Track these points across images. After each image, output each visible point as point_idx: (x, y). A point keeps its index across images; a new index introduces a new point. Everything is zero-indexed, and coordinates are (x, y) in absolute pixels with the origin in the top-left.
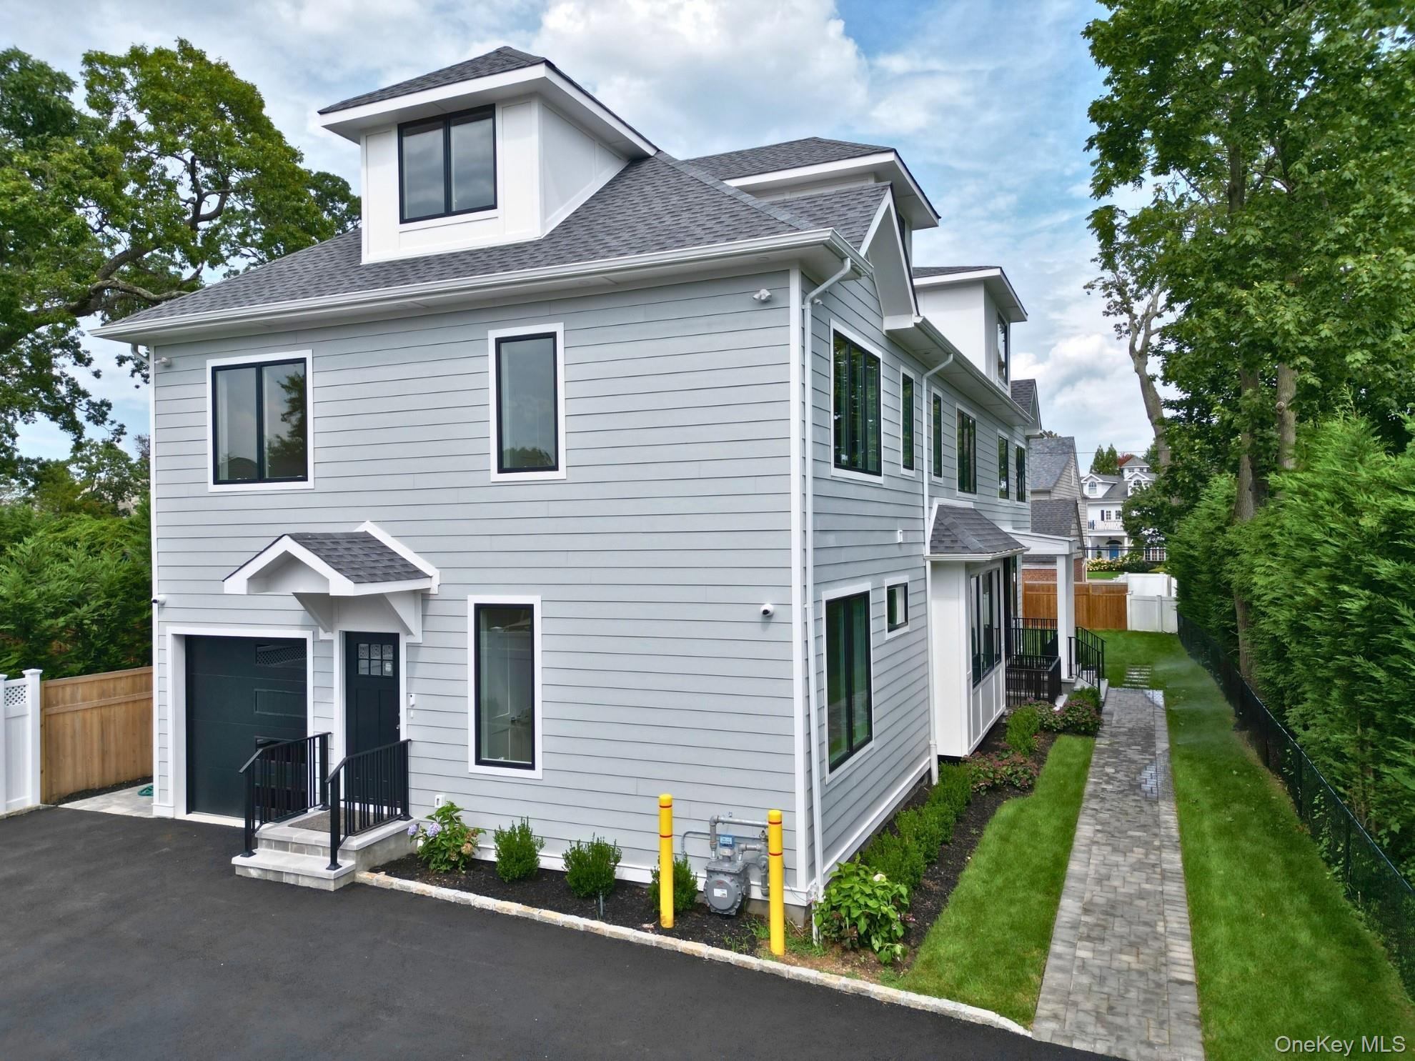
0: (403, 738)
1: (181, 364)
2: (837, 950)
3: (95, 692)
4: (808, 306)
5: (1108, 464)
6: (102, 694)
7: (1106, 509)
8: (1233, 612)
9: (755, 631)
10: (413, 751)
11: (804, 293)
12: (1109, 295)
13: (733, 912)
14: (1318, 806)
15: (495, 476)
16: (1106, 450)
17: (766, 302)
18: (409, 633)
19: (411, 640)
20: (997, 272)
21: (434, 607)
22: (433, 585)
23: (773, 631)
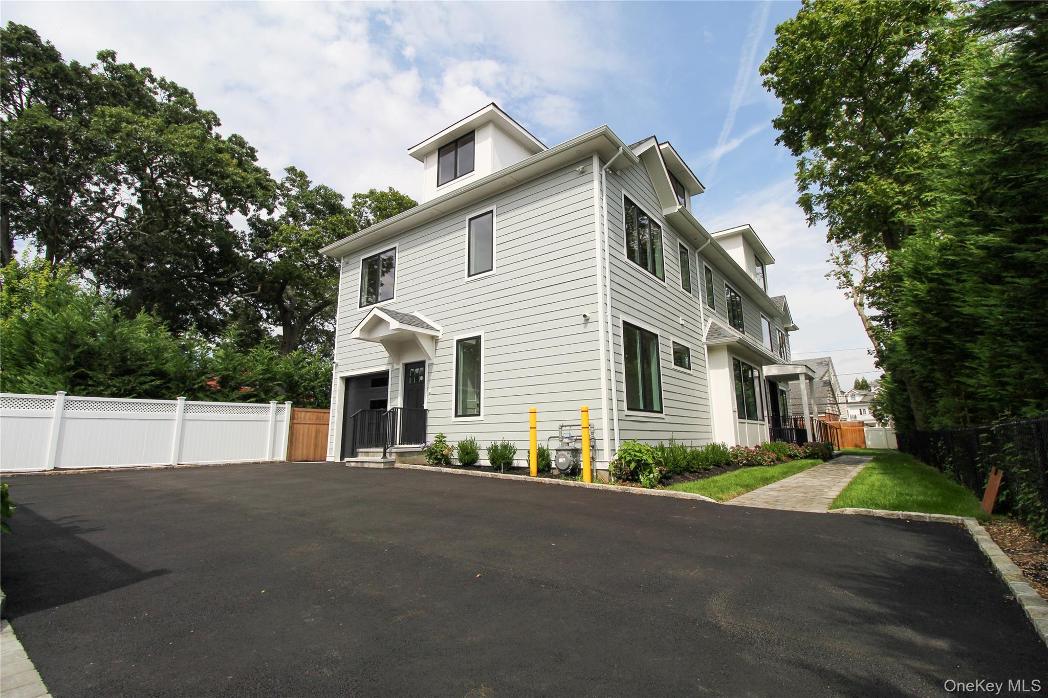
0: (425, 408)
1: (352, 261)
2: (621, 481)
3: (314, 417)
4: (603, 173)
5: (862, 386)
6: (317, 418)
7: (862, 408)
8: (908, 398)
9: (581, 328)
10: (429, 415)
11: (601, 167)
12: (839, 278)
13: (569, 471)
14: (941, 447)
15: (467, 279)
16: (860, 381)
17: (582, 172)
18: (430, 359)
19: (430, 362)
20: (748, 227)
21: (440, 345)
22: (440, 335)
23: (590, 327)
